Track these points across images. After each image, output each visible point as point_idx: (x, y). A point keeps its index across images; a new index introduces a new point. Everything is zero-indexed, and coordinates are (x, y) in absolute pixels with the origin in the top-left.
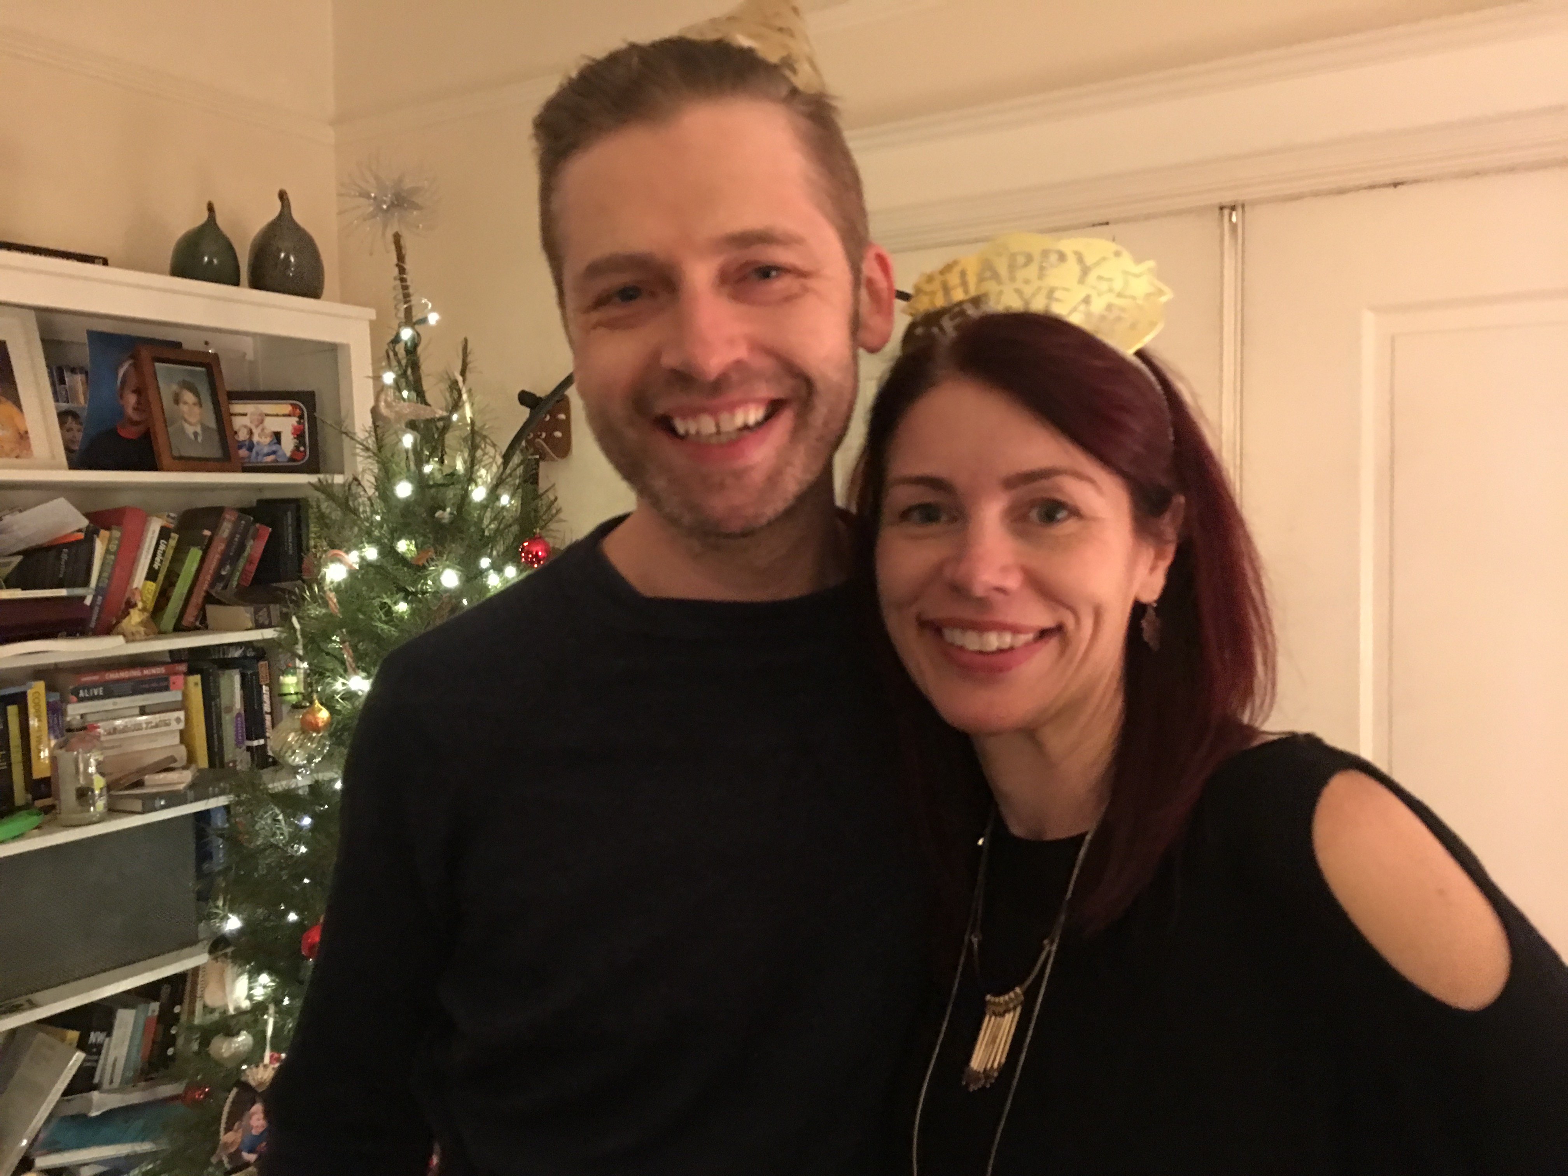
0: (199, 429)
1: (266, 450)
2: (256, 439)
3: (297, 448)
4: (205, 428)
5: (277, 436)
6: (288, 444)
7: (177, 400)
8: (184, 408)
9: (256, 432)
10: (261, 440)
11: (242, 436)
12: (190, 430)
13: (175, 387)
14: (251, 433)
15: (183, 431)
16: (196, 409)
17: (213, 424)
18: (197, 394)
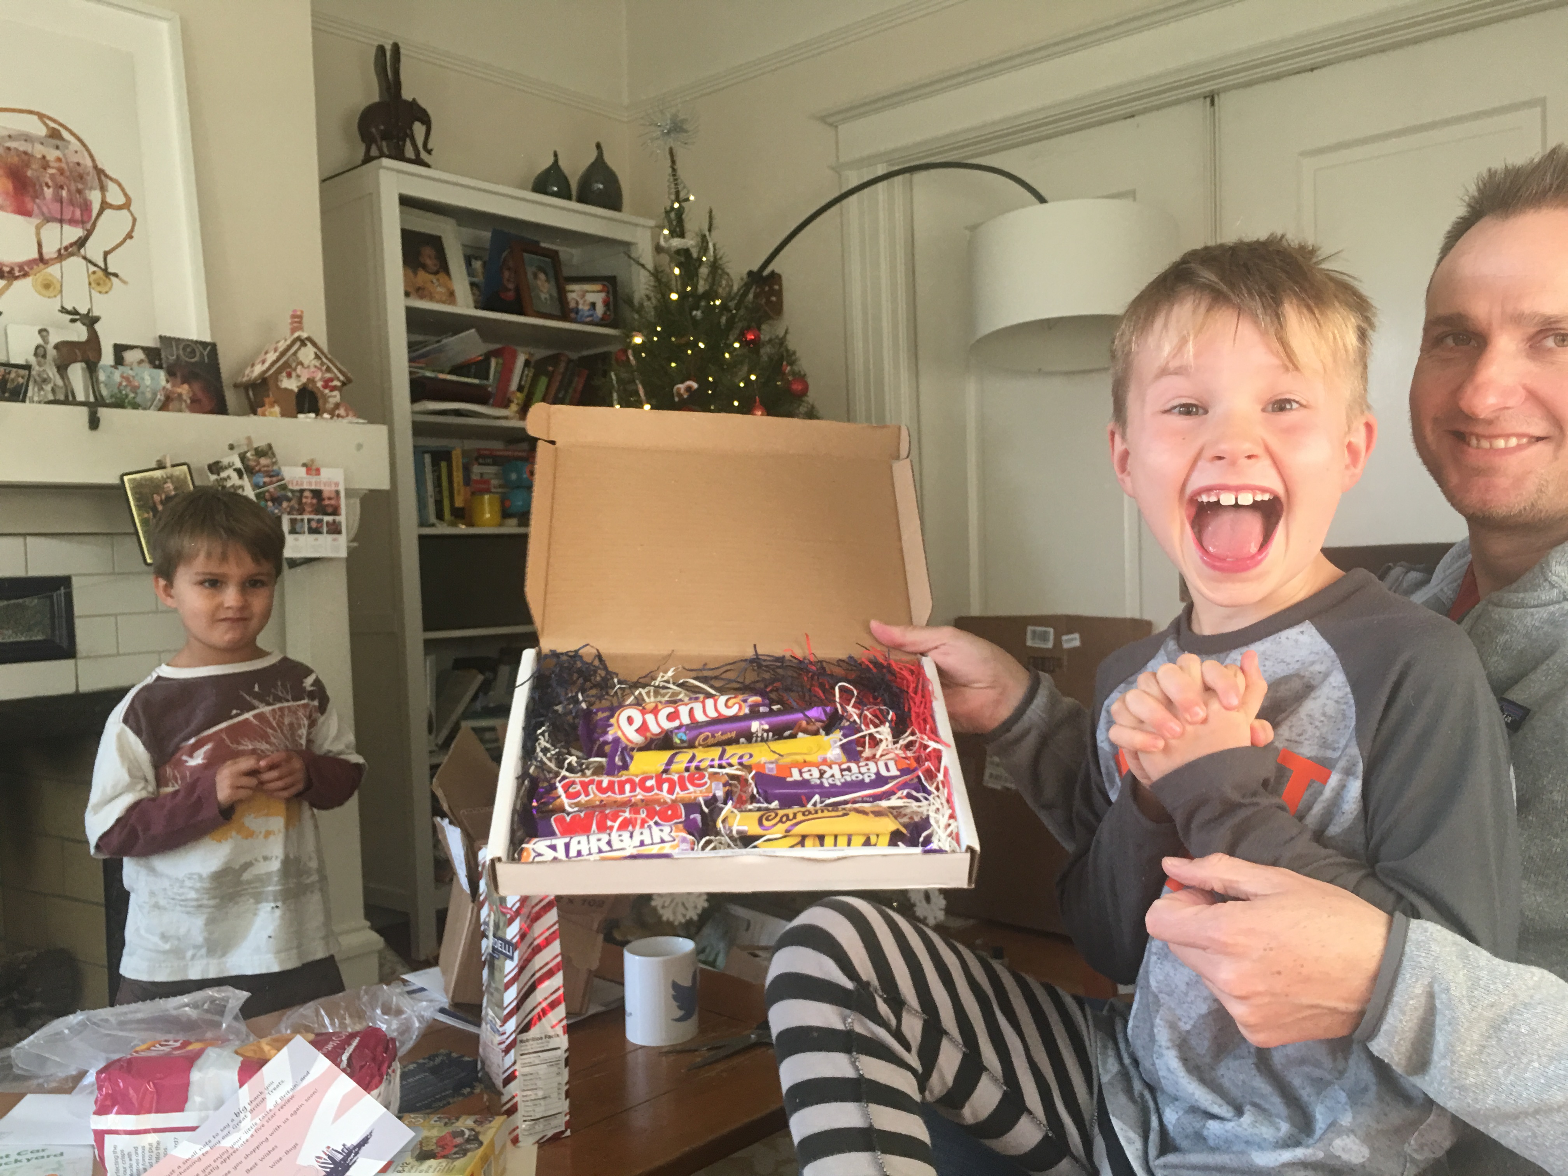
0: (547, 296)
1: (587, 313)
2: (580, 307)
3: (605, 313)
4: (551, 295)
5: (593, 305)
6: (600, 310)
7: (535, 276)
8: (539, 283)
9: (581, 302)
10: (584, 307)
11: (572, 305)
12: (543, 296)
13: (534, 269)
14: (577, 303)
15: (539, 298)
16: (546, 284)
17: (555, 294)
18: (546, 274)
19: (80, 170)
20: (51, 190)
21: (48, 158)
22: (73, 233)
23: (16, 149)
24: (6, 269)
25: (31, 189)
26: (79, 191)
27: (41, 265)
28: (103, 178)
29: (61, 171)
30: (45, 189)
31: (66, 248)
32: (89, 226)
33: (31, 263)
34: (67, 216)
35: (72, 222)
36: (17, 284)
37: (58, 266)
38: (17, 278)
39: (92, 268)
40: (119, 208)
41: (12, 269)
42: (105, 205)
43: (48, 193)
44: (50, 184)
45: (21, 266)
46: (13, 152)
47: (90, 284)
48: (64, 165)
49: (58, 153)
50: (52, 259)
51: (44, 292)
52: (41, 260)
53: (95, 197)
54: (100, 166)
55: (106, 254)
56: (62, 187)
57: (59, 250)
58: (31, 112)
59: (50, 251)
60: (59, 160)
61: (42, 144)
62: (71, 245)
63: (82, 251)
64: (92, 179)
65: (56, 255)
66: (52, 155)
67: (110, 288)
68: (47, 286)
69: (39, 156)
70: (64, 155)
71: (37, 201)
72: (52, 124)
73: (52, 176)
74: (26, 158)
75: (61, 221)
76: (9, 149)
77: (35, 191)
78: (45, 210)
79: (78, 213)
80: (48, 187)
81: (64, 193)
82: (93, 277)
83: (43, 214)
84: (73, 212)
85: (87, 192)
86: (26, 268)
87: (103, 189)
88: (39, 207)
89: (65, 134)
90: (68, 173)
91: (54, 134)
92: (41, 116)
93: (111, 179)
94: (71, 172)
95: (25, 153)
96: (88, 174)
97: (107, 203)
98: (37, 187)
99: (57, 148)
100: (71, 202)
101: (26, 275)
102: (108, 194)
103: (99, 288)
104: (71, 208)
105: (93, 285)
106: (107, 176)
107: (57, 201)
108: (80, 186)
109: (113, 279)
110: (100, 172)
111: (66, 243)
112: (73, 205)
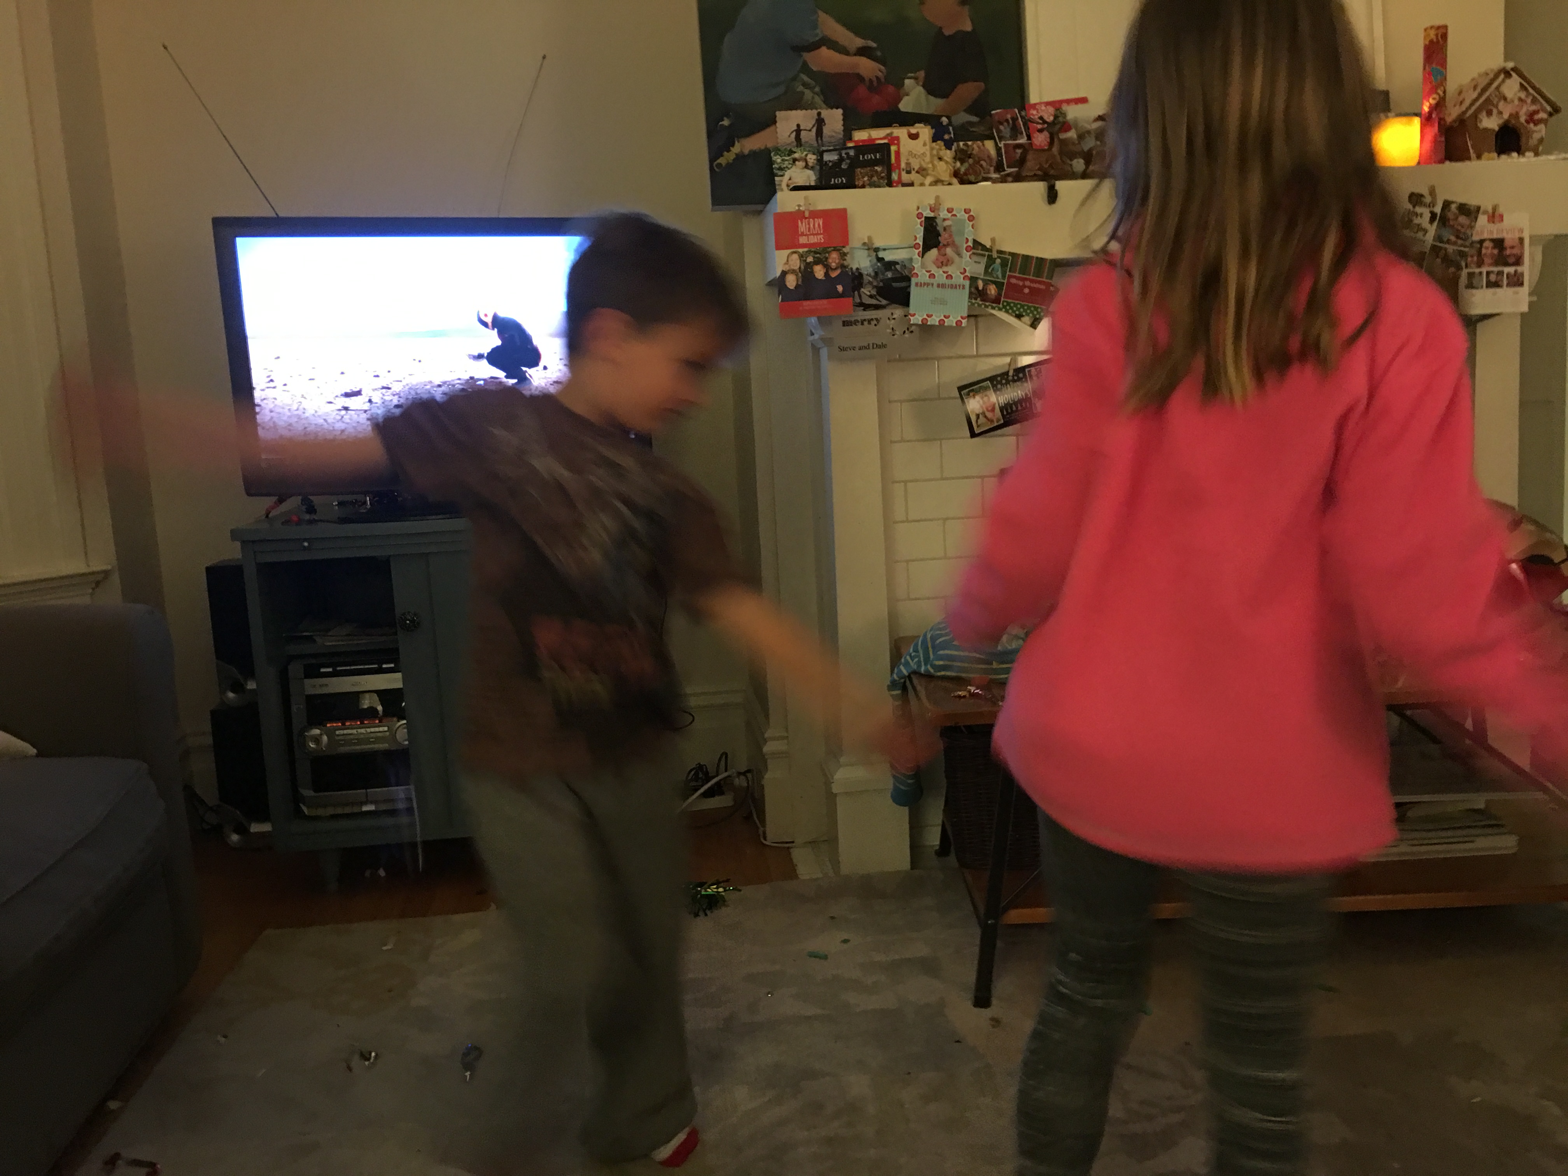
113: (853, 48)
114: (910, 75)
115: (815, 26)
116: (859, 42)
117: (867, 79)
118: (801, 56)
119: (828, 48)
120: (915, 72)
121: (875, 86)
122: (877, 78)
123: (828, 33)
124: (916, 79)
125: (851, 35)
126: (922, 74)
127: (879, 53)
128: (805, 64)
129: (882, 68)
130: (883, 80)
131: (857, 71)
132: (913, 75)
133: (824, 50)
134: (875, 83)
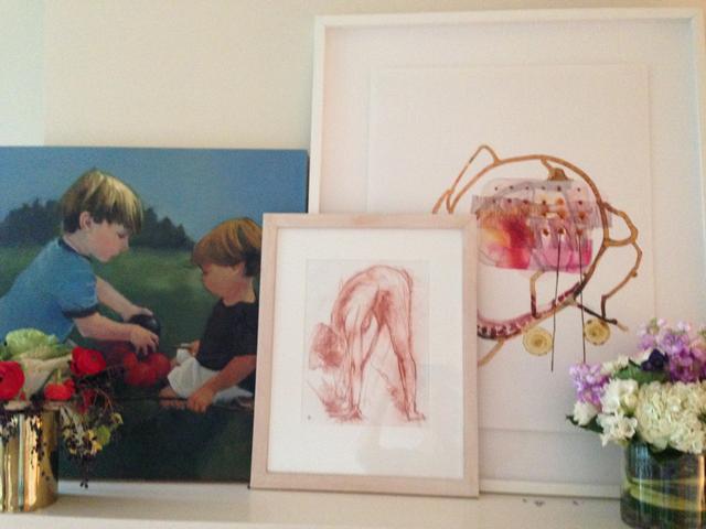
19: (581, 208)
20: (549, 236)
21: (548, 202)
22: (569, 280)
23: (517, 199)
24: (498, 329)
25: (528, 240)
26: (579, 233)
27: (533, 320)
28: (606, 211)
29: (561, 215)
30: (543, 236)
31: (561, 298)
32: (587, 270)
33: (524, 319)
34: (565, 260)
35: (570, 267)
36: (508, 344)
37: (551, 319)
38: (507, 337)
39: (588, 317)
40: (624, 243)
41: (505, 328)
42: (607, 242)
43: (546, 240)
44: (549, 230)
45: (513, 325)
46: (513, 204)
47: (584, 335)
48: (565, 207)
49: (559, 195)
50: (545, 312)
51: (536, 350)
52: (534, 314)
53: (596, 236)
54: (604, 200)
55: (604, 298)
56: (561, 232)
57: (554, 302)
58: (534, 157)
59: (543, 303)
60: (560, 202)
61: (543, 188)
62: (567, 294)
63: (578, 299)
64: (595, 216)
65: (550, 307)
66: (552, 197)
67: (607, 338)
68: (538, 343)
69: (539, 202)
70: (566, 195)
71: (534, 251)
72: (554, 165)
73: (551, 222)
74: (525, 207)
75: (557, 269)
76: (509, 201)
77: (533, 241)
78: (541, 259)
79: (576, 256)
80: (546, 233)
81: (563, 238)
82: (588, 327)
83: (539, 264)
84: (571, 257)
85: (588, 232)
86: (518, 326)
87: (605, 224)
88: (536, 258)
89: (569, 173)
90: (568, 215)
91: (558, 175)
92: (544, 159)
93: (616, 212)
94: (571, 212)
95: (526, 202)
96: (590, 211)
97: (609, 240)
98: (535, 235)
99: (559, 189)
100: (571, 247)
101: (518, 332)
102: (610, 230)
103: (594, 339)
104: (570, 253)
105: (588, 336)
106: (610, 209)
107: (555, 247)
108: (580, 226)
109: (610, 326)
110: (603, 207)
111: (561, 292)
112: (572, 250)
113: (127, 316)
114: (183, 345)
115: (91, 292)
116: (135, 310)
117: (138, 349)
118: (72, 322)
119: (101, 314)
120: (189, 342)
121: (146, 355)
122: (149, 348)
123: (105, 300)
124: (190, 349)
125: (127, 303)
126: (196, 345)
127: (154, 322)
128: (75, 330)
129: (155, 336)
130: (154, 349)
131: (127, 339)
132: (186, 345)
133: (97, 317)
134: (146, 353)
